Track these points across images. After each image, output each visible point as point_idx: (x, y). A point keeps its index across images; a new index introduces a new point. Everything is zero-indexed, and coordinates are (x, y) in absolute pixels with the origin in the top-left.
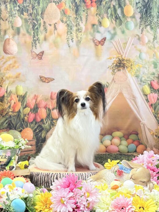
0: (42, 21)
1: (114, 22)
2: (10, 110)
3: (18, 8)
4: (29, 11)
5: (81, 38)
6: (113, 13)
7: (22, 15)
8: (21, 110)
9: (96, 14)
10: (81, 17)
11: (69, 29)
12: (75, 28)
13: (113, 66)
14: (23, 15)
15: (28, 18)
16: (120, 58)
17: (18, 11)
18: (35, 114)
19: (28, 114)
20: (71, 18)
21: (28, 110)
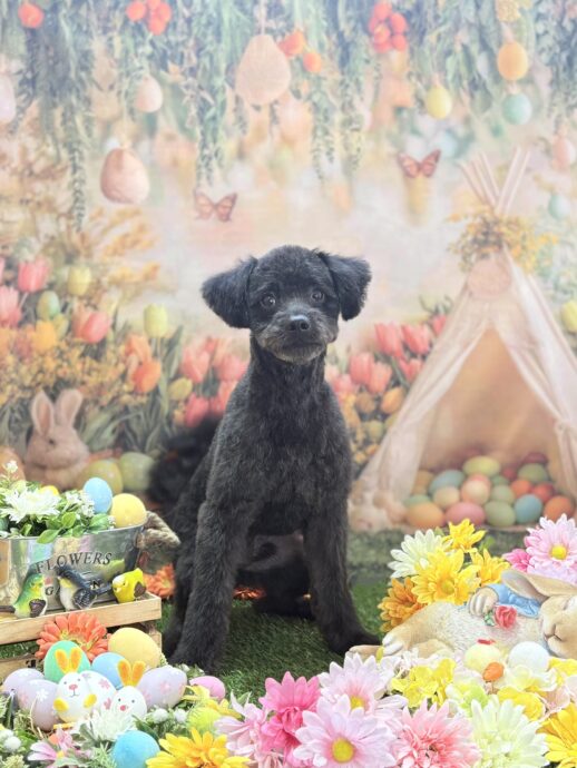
0: (229, 95)
1: (466, 98)
2: (126, 388)
3: (148, 49)
4: (185, 61)
5: (359, 150)
6: (463, 70)
7: (162, 72)
8: (163, 388)
9: (406, 72)
10: (358, 83)
11: (319, 120)
12: (338, 117)
13: (463, 243)
14: (166, 70)
15: (183, 83)
16: (487, 215)
17: (150, 57)
18: (209, 399)
19: (186, 401)
20: (324, 83)
21: (184, 387)
